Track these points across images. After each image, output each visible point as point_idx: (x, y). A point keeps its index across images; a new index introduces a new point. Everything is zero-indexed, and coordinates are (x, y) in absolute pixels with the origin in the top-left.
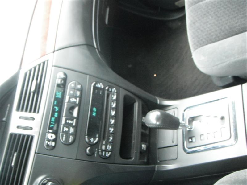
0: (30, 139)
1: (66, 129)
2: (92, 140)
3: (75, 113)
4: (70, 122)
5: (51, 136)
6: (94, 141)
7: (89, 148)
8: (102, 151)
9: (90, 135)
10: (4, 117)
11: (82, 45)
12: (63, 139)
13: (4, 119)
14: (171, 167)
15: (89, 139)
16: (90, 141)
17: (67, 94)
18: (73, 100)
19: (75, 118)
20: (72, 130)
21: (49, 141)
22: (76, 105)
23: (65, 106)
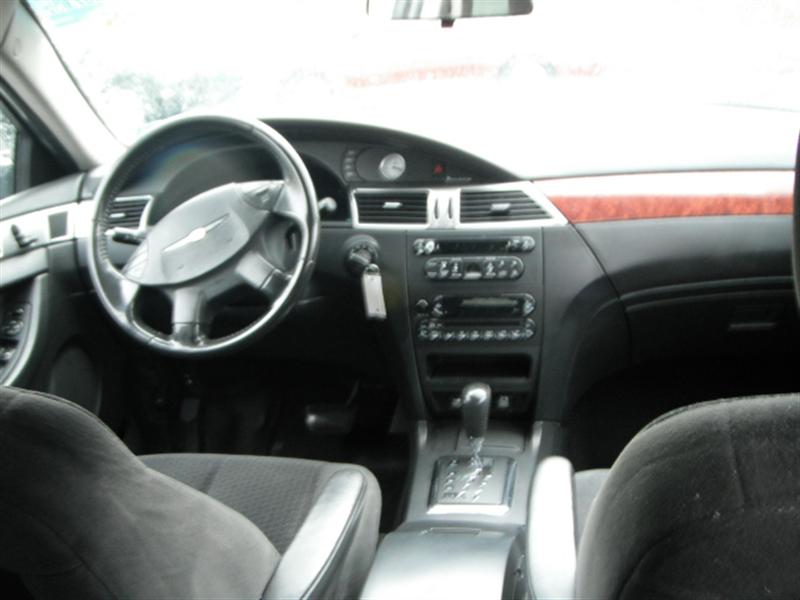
0: (422, 219)
1: (444, 265)
2: (438, 306)
3: (473, 275)
4: (456, 268)
5: (430, 246)
6: (437, 310)
7: (426, 303)
8: (427, 324)
9: (445, 303)
10: (452, 176)
11: (603, 268)
12: (431, 263)
13: (448, 178)
14: (423, 438)
15: (440, 301)
16: (436, 303)
17: (499, 257)
18: (490, 268)
19: (463, 275)
20: (444, 273)
21: (424, 244)
22: (484, 273)
23: (478, 258)
